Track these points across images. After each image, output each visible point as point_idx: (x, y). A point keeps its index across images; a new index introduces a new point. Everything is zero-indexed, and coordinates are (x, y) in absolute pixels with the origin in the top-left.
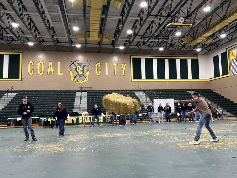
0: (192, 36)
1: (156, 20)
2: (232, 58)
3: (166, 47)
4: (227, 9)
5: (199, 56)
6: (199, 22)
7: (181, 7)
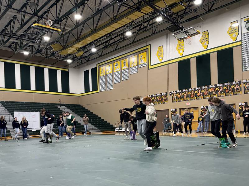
0: (62, 44)
1: (19, 16)
2: (101, 75)
3: (32, 52)
4: (98, 22)
5: (69, 68)
6: (69, 29)
7: (50, 8)
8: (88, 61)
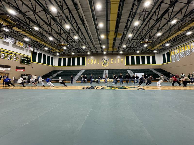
0: (152, 46)
1: (135, 41)
2: (172, 55)
3: (140, 51)
4: (169, 33)
5: (155, 54)
6: (155, 40)
7: (146, 35)
8: (165, 50)
